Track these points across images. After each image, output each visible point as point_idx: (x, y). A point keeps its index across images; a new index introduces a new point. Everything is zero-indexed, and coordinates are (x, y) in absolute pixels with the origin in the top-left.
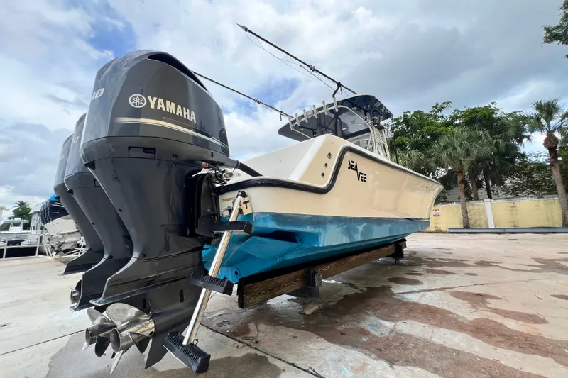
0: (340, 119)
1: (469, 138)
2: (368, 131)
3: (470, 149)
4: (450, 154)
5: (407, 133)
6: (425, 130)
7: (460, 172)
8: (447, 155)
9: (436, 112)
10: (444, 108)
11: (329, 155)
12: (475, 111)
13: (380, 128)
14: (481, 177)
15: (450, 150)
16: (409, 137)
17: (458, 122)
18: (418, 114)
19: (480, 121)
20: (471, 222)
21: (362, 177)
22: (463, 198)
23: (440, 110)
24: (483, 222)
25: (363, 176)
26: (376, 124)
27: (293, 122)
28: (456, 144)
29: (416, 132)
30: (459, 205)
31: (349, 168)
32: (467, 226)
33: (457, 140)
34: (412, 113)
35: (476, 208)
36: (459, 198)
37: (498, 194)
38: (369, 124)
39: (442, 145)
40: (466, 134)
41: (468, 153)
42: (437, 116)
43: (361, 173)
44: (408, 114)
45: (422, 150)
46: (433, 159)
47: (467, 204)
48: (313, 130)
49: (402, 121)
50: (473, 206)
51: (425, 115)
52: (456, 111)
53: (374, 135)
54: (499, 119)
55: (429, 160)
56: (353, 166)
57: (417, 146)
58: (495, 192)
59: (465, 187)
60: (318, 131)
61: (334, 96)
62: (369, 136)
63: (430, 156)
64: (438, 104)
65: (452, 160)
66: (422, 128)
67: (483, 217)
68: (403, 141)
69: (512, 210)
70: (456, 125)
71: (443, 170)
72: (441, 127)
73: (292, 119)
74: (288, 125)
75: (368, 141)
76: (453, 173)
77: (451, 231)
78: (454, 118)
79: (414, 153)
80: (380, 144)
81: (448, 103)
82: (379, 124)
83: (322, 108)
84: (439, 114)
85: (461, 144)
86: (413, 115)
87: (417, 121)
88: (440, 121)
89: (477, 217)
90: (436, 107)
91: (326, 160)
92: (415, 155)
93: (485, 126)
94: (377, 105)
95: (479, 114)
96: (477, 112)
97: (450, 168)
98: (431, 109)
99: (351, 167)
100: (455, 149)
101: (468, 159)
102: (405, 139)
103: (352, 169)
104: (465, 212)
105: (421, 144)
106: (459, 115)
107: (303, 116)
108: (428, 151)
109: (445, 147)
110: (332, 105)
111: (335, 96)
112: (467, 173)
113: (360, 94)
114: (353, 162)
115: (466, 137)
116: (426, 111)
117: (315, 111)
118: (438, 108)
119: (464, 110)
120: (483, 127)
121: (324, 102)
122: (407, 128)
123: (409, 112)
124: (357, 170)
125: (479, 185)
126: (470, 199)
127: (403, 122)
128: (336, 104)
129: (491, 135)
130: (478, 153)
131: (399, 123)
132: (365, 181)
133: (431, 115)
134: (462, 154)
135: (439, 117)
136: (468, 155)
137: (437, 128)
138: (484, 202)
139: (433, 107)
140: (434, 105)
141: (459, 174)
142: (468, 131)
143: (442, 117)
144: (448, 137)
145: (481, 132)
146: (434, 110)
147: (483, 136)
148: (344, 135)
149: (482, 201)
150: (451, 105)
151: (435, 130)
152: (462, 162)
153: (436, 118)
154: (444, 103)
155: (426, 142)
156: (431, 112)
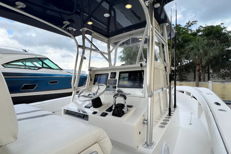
1: (207, 44)
10: (192, 24)
17: (200, 34)
18: (178, 26)
19: (214, 34)
23: (190, 26)
28: (200, 47)
34: (175, 25)
35: (204, 86)
37: (215, 78)
40: (206, 41)
41: (206, 54)
42: (188, 29)
47: (199, 83)
51: (182, 28)
52: (201, 26)
54: (225, 34)
55: (182, 56)
58: (214, 77)
63: (182, 53)
69: (223, 89)
78: (198, 31)
81: (195, 22)
84: (189, 28)
88: (190, 32)
90: (188, 23)
93: (217, 37)
100: (199, 50)
101: (206, 58)
106: (202, 29)
108: (182, 50)
109: (192, 48)
118: (189, 24)
120: (215, 38)
129: (220, 43)
133: (185, 28)
134: (202, 53)
135: (189, 30)
136: (206, 55)
137: (189, 36)
138: (208, 82)
139: (187, 23)
140: (188, 22)
141: (197, 65)
142: (207, 39)
143: (191, 30)
144: (196, 43)
145: (215, 41)
146: (187, 25)
147: (215, 44)
148: (116, 30)
149: (207, 82)
150: (197, 23)
151: (188, 37)
152: (202, 59)
153: (187, 30)
154: (193, 22)
155: (181, 44)
156: (185, 26)
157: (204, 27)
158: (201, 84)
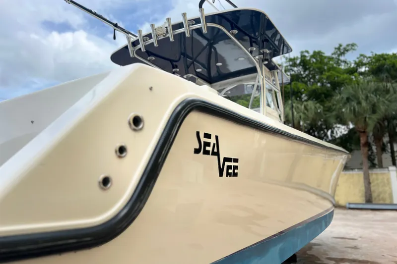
0: (215, 49)
1: (376, 90)
2: (253, 70)
3: (377, 104)
4: (354, 109)
5: (304, 78)
6: (325, 77)
7: (364, 132)
8: (350, 109)
9: (339, 56)
10: (347, 51)
11: (137, 121)
12: (382, 58)
13: (272, 68)
14: (386, 139)
15: (354, 103)
16: (306, 83)
18: (318, 54)
19: (388, 71)
20: (374, 195)
21: (229, 167)
22: (367, 164)
23: (344, 53)
24: (387, 196)
25: (233, 164)
26: (266, 60)
27: (135, 44)
28: (362, 96)
29: (314, 77)
30: (361, 173)
31: (197, 151)
32: (369, 200)
33: (362, 92)
34: (311, 53)
35: (380, 177)
36: (361, 164)
38: (255, 60)
39: (345, 96)
40: (372, 86)
41: (374, 109)
42: (339, 60)
43: (226, 160)
44: (306, 54)
45: (322, 102)
46: (334, 113)
47: (370, 172)
48: (171, 61)
49: (298, 62)
50: (377, 175)
51: (325, 57)
52: (361, 55)
53: (262, 77)
55: (329, 114)
56: (207, 144)
57: (316, 96)
59: (369, 150)
60: (181, 64)
61: (201, 6)
62: (255, 78)
63: (329, 110)
64: (341, 46)
65: (356, 116)
66: (321, 73)
67: (387, 188)
68: (298, 89)
70: (361, 74)
71: (343, 127)
72: (343, 73)
73: (133, 39)
74: (126, 47)
75: (253, 85)
76: (355, 133)
77: (352, 206)
78: (360, 64)
79: (311, 104)
80: (270, 91)
81: (353, 45)
82: (270, 62)
83: (180, 25)
84: (342, 58)
85: (367, 97)
86: (312, 56)
87: (316, 63)
88: (343, 67)
89: (381, 190)
90: (339, 49)
91: (125, 135)
92: (313, 107)
93: (393, 77)
94: (269, 33)
95: (388, 62)
96: (385, 59)
97: (351, 126)
98: (333, 51)
99: (202, 149)
100: (359, 103)
101: (374, 117)
102: (301, 86)
103: (206, 152)
104: (368, 182)
105: (320, 94)
106: (365, 61)
107: (149, 36)
108: (327, 104)
109: (348, 100)
110: (197, 21)
111: (203, 6)
112: (371, 134)
113: (240, 7)
114: (208, 136)
115: (373, 89)
116: (328, 53)
117: (170, 30)
118: (341, 51)
119: (370, 55)
121: (184, 15)
122: (305, 71)
123: (307, 52)
124: (217, 154)
125: (383, 149)
126: (373, 166)
127: (300, 64)
128: (203, 21)
130: (386, 110)
131: (295, 65)
132: (235, 175)
133: (333, 58)
134: (367, 109)
135: (341, 61)
136: (374, 112)
137: (339, 75)
138: (389, 170)
139: (336, 48)
140: (337, 46)
141: (362, 134)
142: (374, 81)
143: (345, 62)
144: (352, 88)
145: (389, 85)
146: (337, 52)
147: (391, 90)
148: (219, 74)
149: (387, 169)
150: (356, 48)
151: (338, 77)
152: (367, 119)
153: (338, 62)
154: (348, 45)
155: (325, 92)
156: (332, 54)
157: (370, 57)
158: (375, 174)
